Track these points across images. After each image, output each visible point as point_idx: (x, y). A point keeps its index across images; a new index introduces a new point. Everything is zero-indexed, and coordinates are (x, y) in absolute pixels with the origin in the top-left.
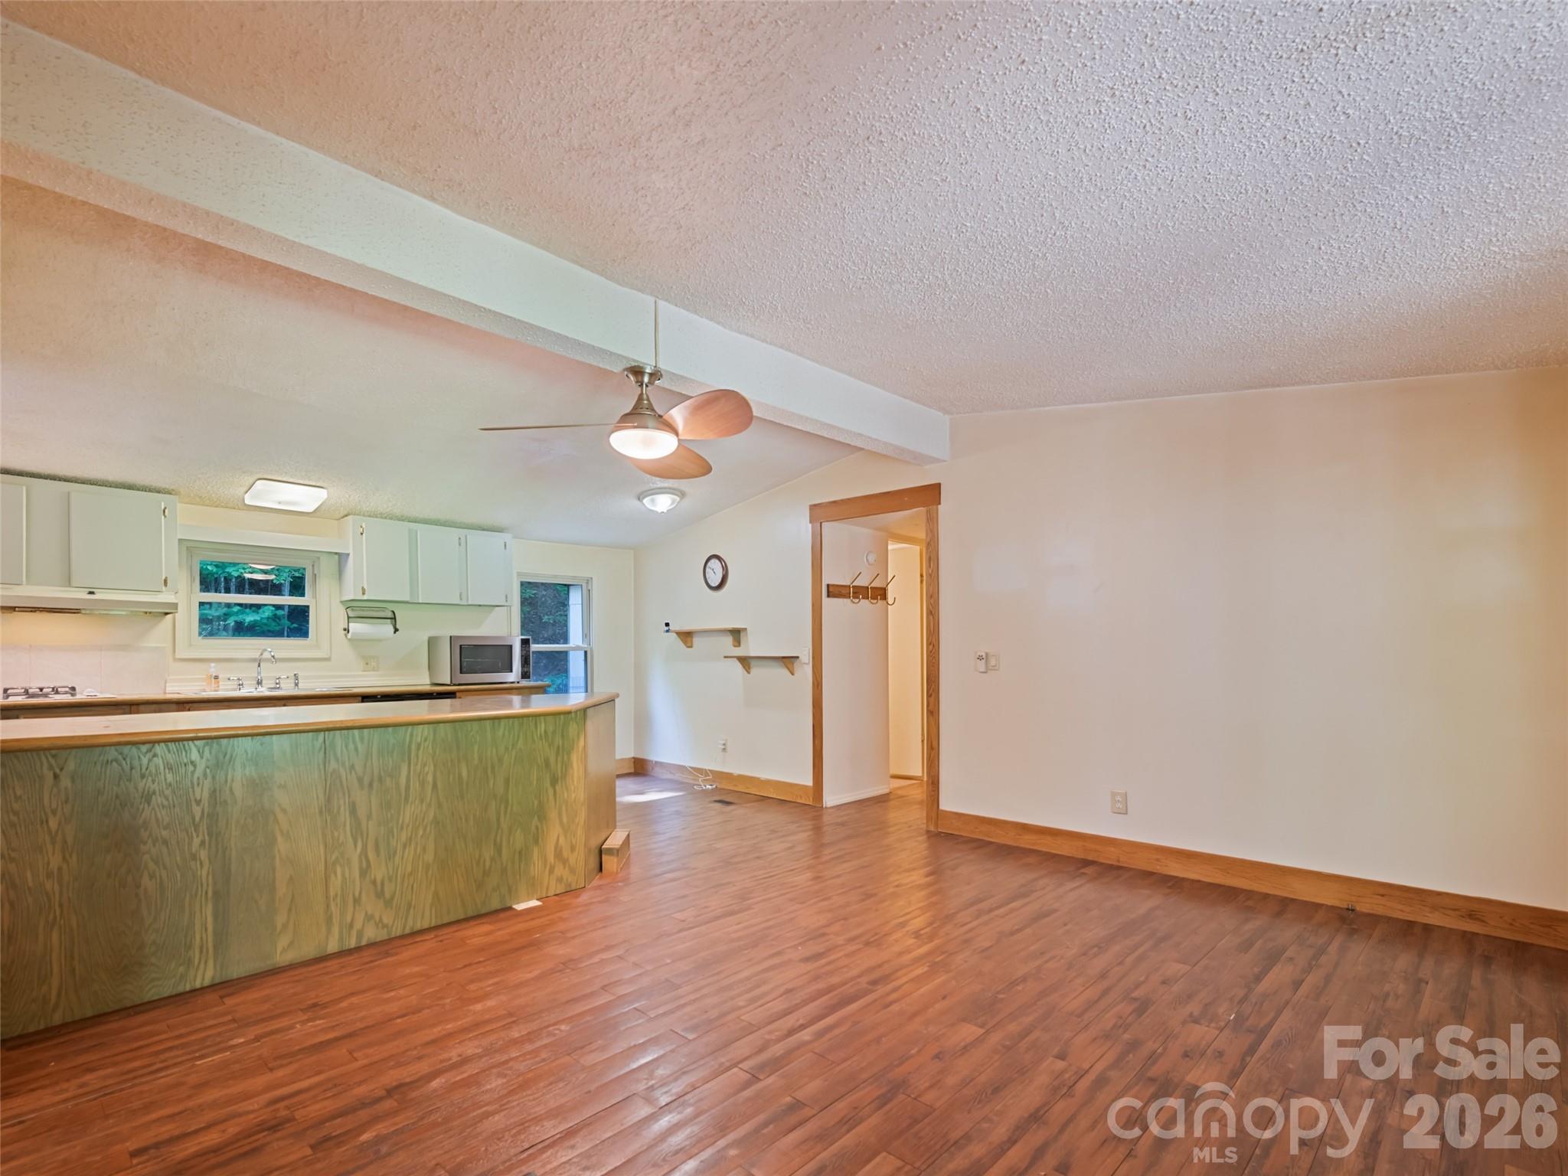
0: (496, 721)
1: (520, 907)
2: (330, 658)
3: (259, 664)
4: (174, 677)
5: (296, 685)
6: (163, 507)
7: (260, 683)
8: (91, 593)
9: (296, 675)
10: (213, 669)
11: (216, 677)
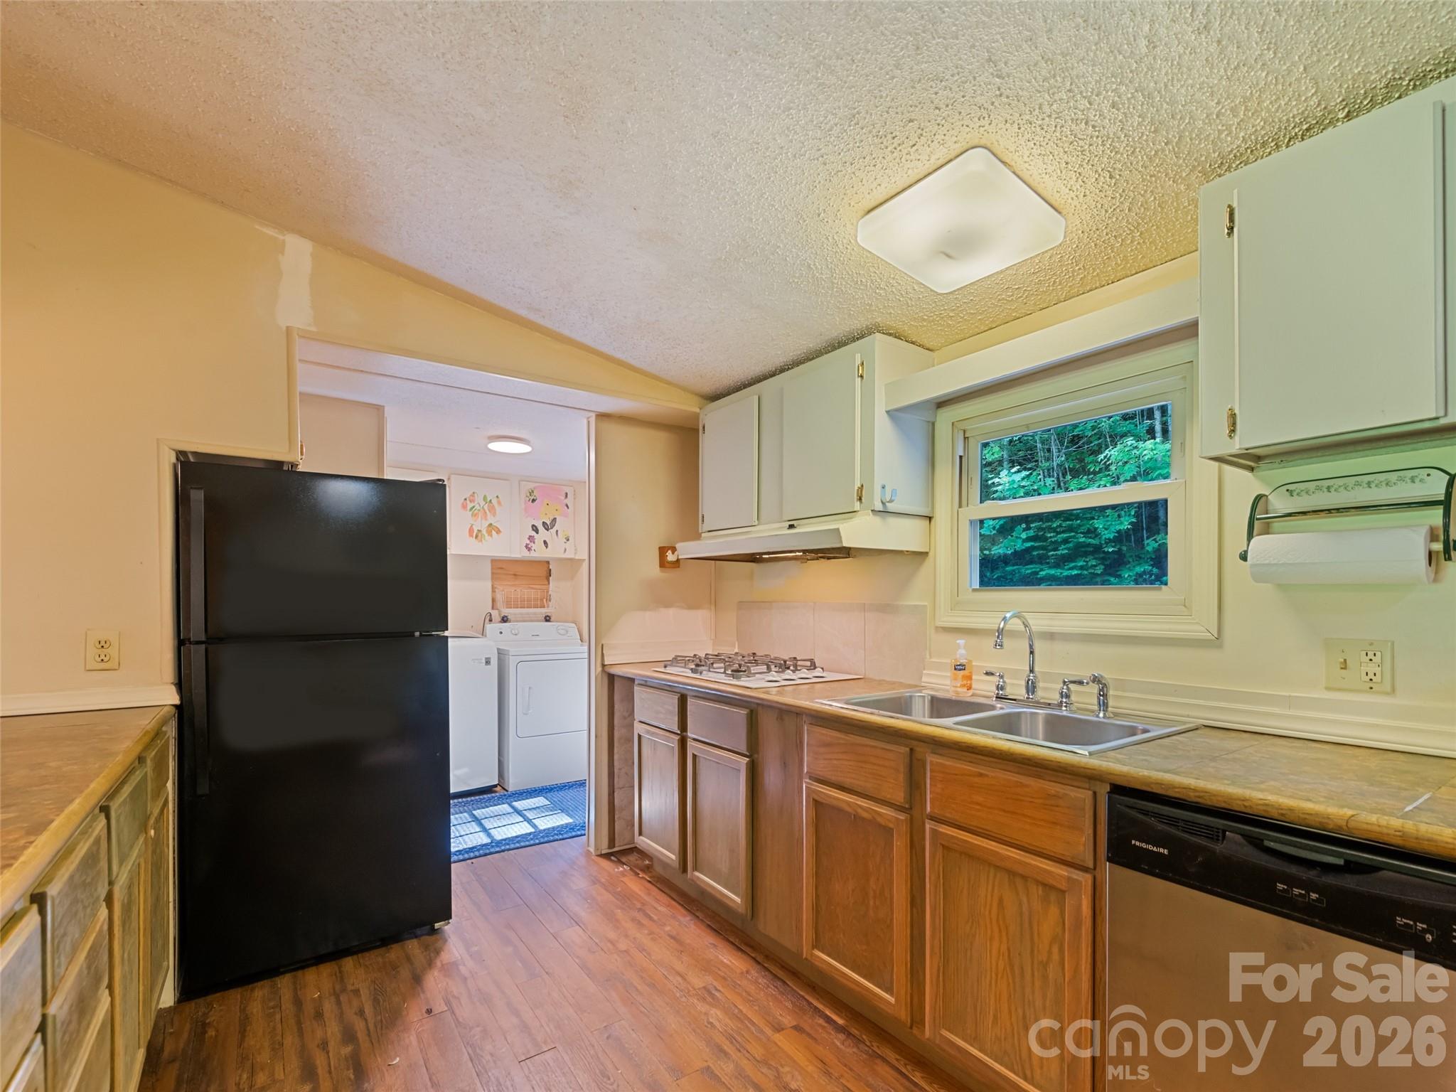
2: (1217, 641)
3: (1031, 646)
4: (933, 660)
5: (1104, 705)
6: (858, 362)
7: (1031, 687)
8: (791, 527)
9: (1096, 680)
10: (962, 651)
11: (964, 666)
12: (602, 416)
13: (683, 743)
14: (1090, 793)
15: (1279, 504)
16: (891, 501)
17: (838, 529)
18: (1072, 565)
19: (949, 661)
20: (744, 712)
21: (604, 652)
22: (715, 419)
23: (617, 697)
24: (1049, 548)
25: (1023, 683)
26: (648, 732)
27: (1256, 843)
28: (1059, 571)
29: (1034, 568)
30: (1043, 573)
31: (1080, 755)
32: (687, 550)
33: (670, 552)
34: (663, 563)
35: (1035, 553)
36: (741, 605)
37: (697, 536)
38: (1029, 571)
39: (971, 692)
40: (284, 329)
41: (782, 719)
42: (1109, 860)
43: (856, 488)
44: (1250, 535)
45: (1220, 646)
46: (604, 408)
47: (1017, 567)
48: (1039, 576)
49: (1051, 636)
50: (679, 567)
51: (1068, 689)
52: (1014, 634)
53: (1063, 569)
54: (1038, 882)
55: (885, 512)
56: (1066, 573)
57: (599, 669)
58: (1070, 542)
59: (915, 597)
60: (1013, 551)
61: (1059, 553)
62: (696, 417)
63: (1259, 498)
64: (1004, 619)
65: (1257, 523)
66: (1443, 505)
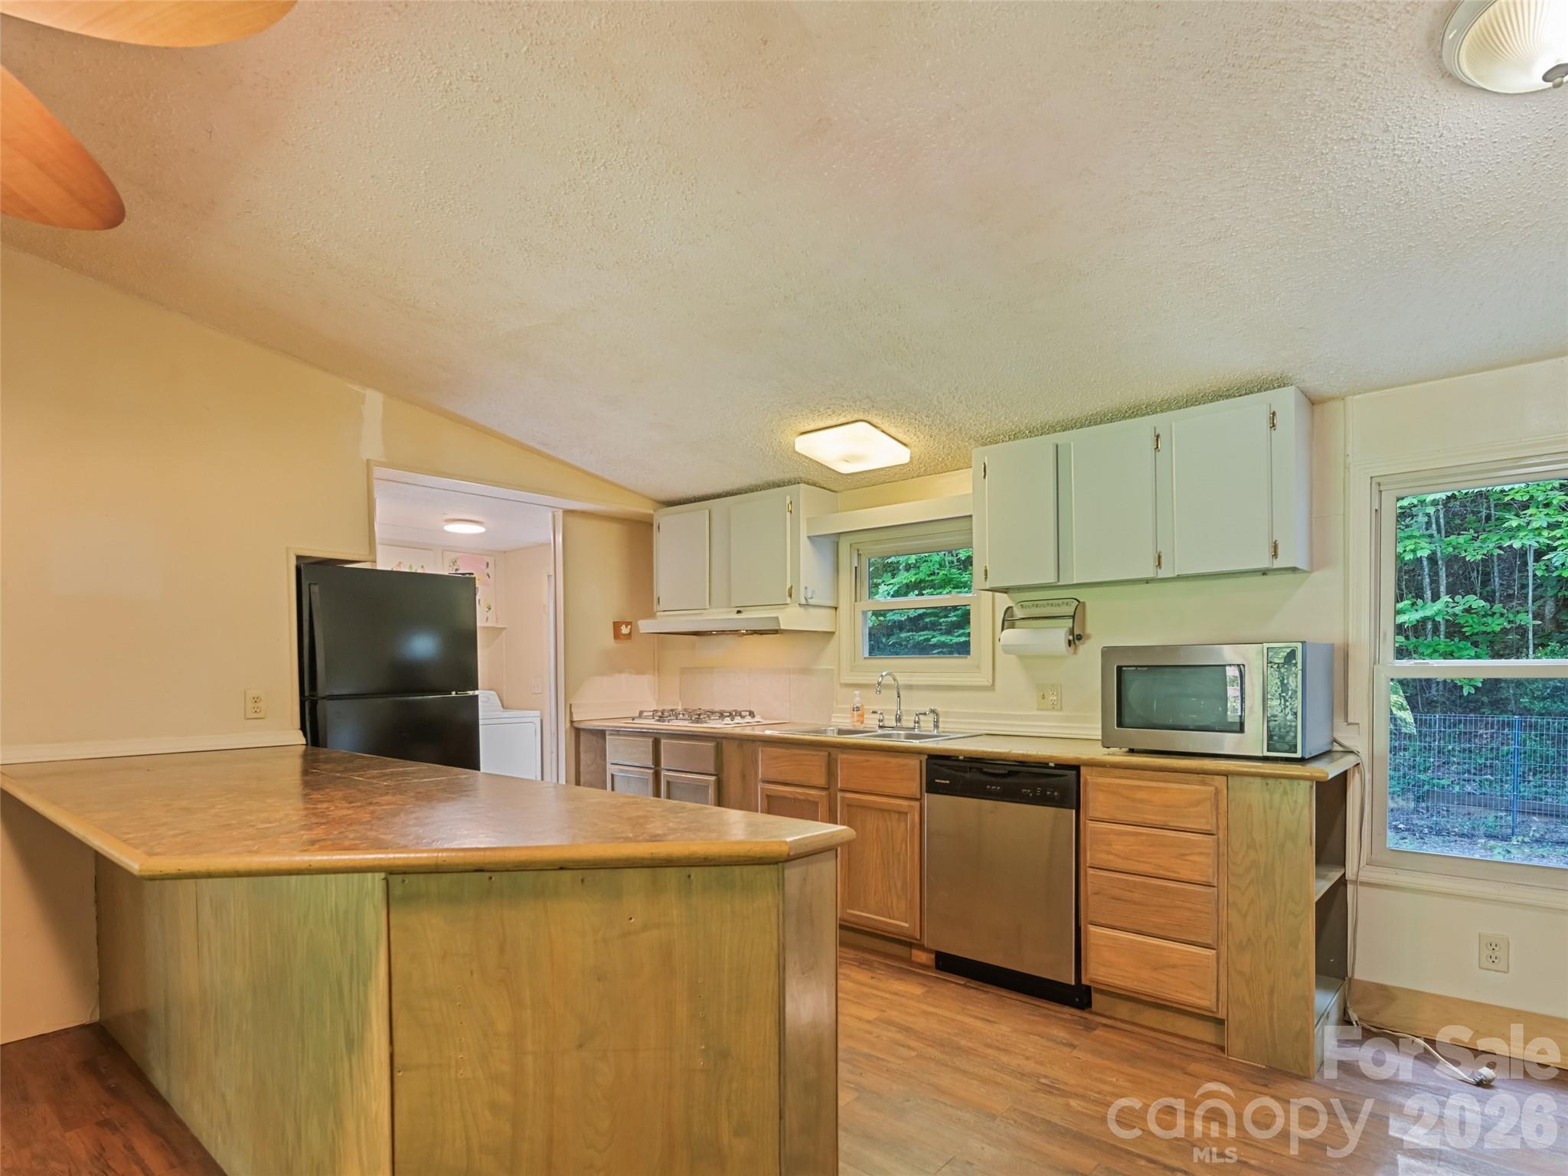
2: (993, 687)
3: (898, 693)
4: (840, 706)
5: (936, 726)
6: (788, 502)
7: (899, 719)
8: (739, 612)
9: (933, 711)
10: (858, 699)
11: (858, 709)
12: (567, 512)
13: (657, 776)
14: (918, 761)
15: (1019, 613)
16: (811, 598)
17: (777, 618)
18: (961, 631)
19: (848, 706)
20: (711, 744)
21: (573, 710)
22: (668, 522)
23: (582, 748)
24: (941, 615)
25: (894, 718)
26: (622, 771)
27: (980, 770)
28: (950, 637)
29: (927, 635)
30: (934, 641)
31: (916, 743)
32: (645, 626)
33: (624, 626)
34: (617, 635)
35: (927, 620)
36: (684, 671)
37: (651, 614)
38: (922, 638)
39: (863, 725)
40: (365, 461)
41: (742, 746)
42: (927, 792)
43: (788, 589)
44: (1003, 630)
45: (994, 690)
46: (574, 507)
47: (911, 633)
48: (931, 643)
49: (910, 687)
50: (630, 639)
51: (919, 718)
52: (888, 687)
53: (953, 636)
54: (894, 811)
55: (807, 605)
56: (956, 640)
57: (568, 725)
58: (958, 610)
59: (824, 664)
60: (906, 617)
61: (949, 619)
62: (652, 516)
63: (1009, 608)
64: (882, 676)
65: (1006, 623)
66: (1073, 617)
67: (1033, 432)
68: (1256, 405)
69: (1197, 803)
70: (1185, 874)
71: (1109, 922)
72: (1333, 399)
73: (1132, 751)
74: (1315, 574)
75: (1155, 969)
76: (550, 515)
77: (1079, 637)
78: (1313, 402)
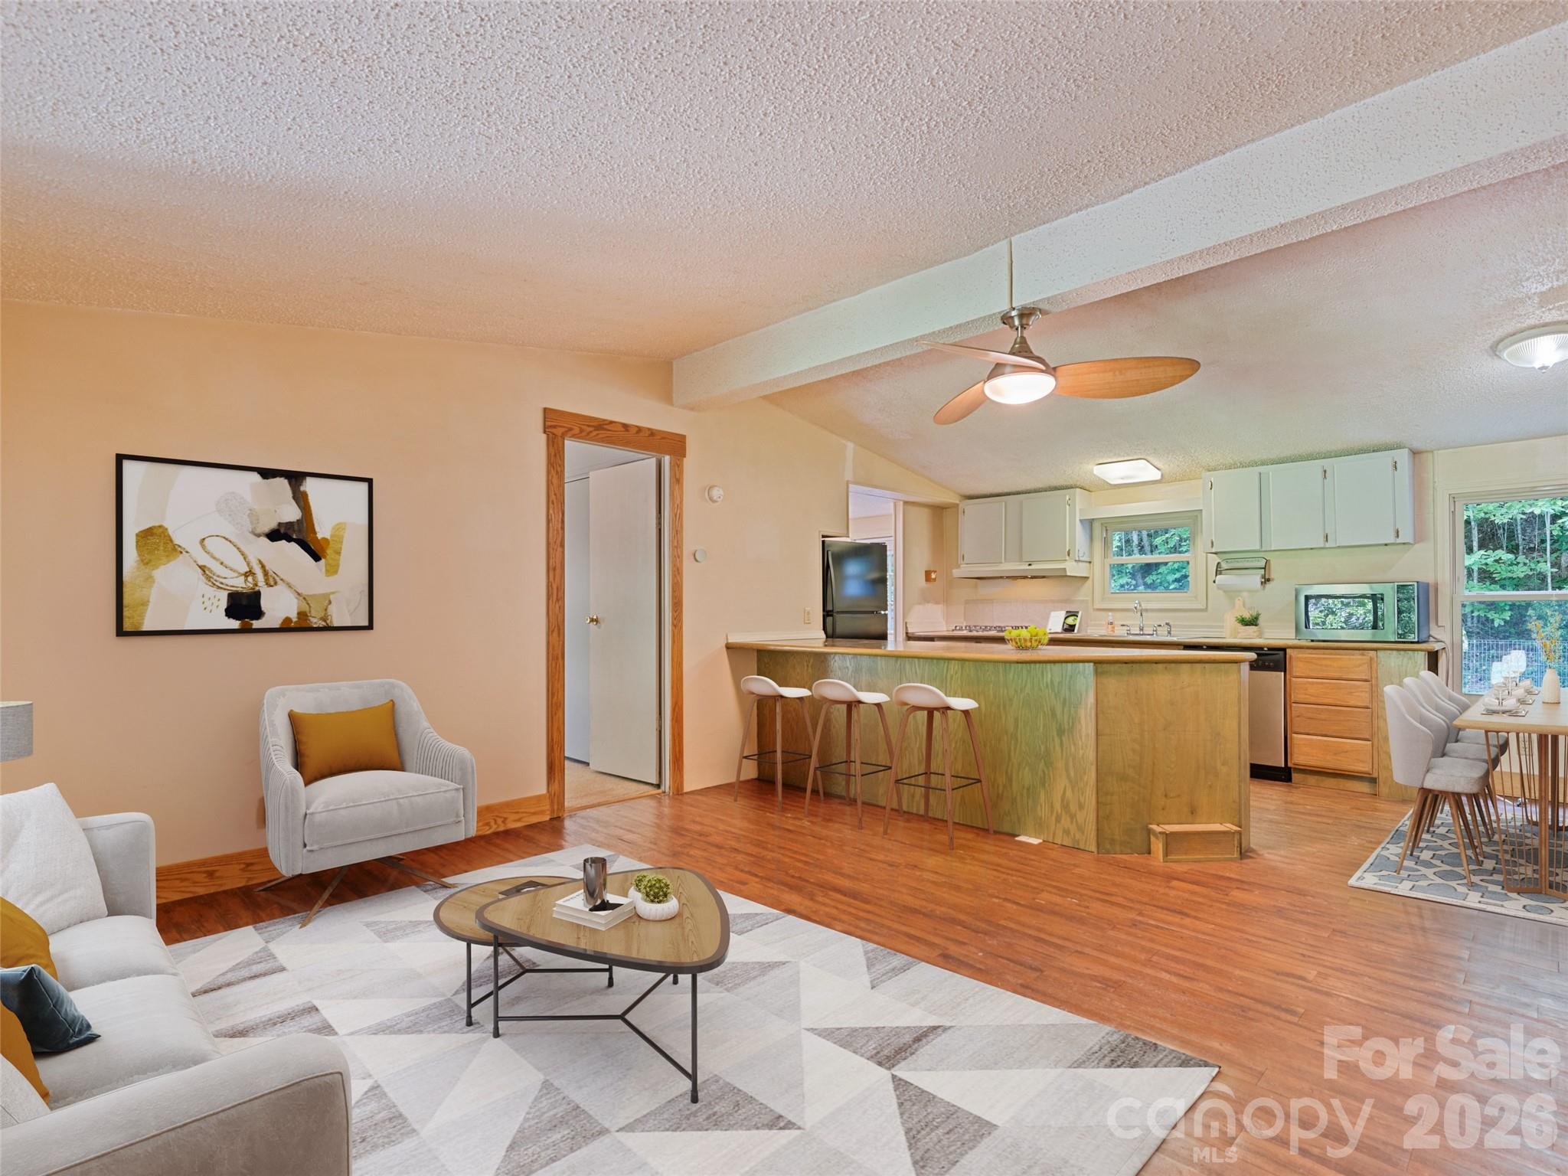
0: (1008, 665)
1: (1022, 838)
2: (1206, 610)
3: (1141, 614)
5: (1169, 633)
6: (1068, 498)
7: (1141, 629)
8: (1028, 565)
9: (1167, 624)
10: (1110, 618)
11: (1111, 623)
12: (906, 503)
15: (1224, 565)
16: (1081, 557)
17: (1064, 569)
19: (1102, 623)
21: (907, 626)
25: (1138, 628)
33: (932, 573)
34: (928, 579)
36: (967, 602)
37: (956, 566)
39: (1115, 633)
40: (847, 481)
43: (1067, 551)
44: (1216, 574)
46: (906, 500)
49: (1150, 610)
50: (934, 582)
51: (1156, 628)
52: (1135, 610)
55: (1077, 560)
57: (904, 635)
59: (1082, 596)
62: (959, 505)
63: (1219, 564)
64: (1137, 603)
65: (1218, 571)
66: (1265, 568)
67: (1243, 465)
68: (1386, 457)
69: (1360, 665)
70: (1352, 703)
71: (1306, 731)
72: (1427, 452)
73: (1312, 641)
74: (1417, 546)
75: (1335, 754)
76: (892, 505)
77: (1269, 580)
78: (1415, 453)
